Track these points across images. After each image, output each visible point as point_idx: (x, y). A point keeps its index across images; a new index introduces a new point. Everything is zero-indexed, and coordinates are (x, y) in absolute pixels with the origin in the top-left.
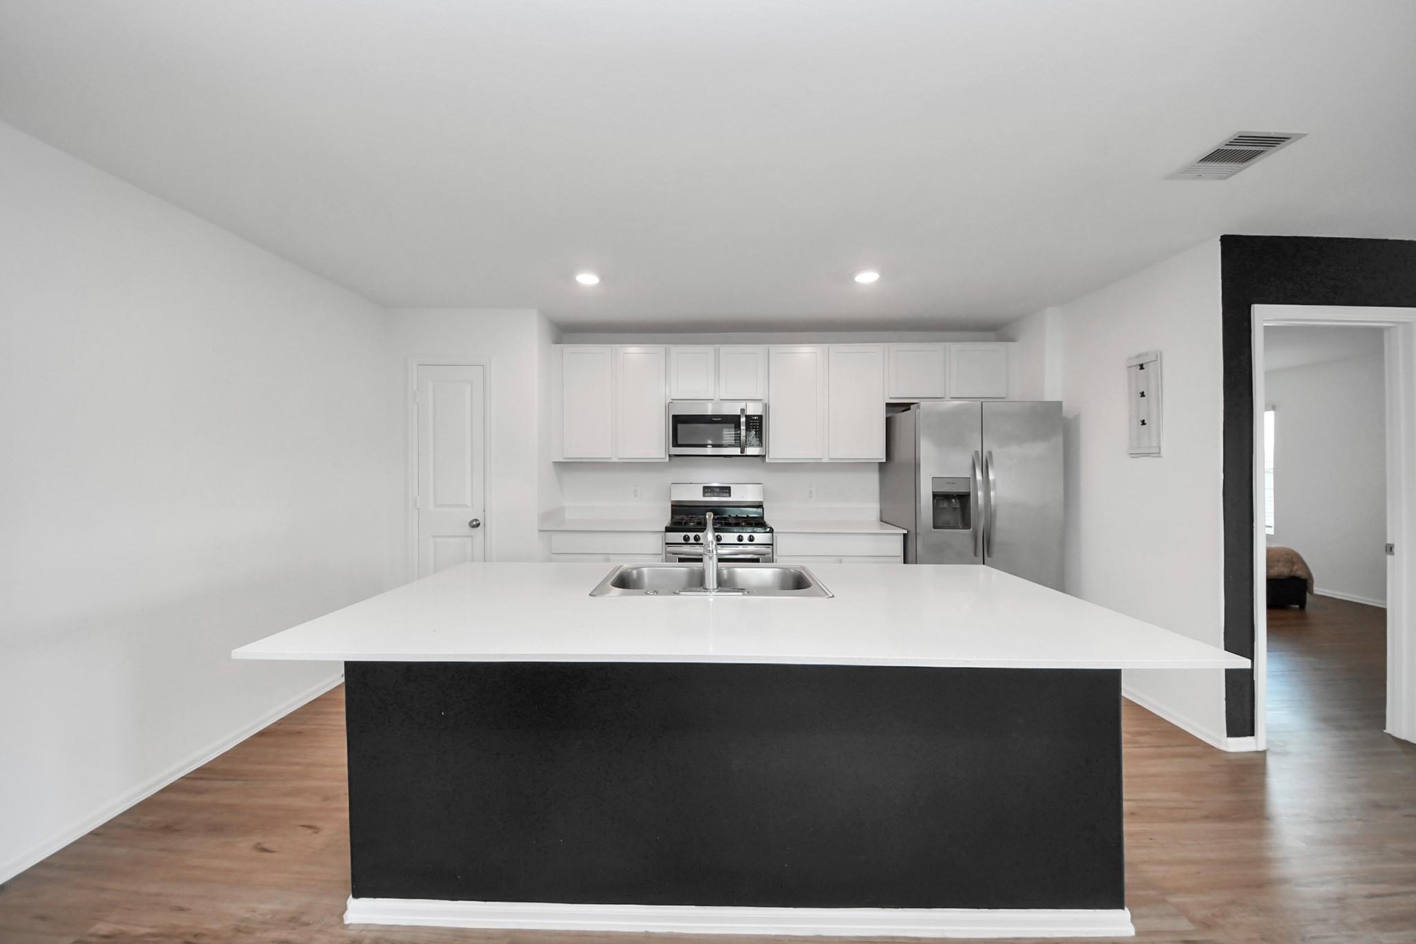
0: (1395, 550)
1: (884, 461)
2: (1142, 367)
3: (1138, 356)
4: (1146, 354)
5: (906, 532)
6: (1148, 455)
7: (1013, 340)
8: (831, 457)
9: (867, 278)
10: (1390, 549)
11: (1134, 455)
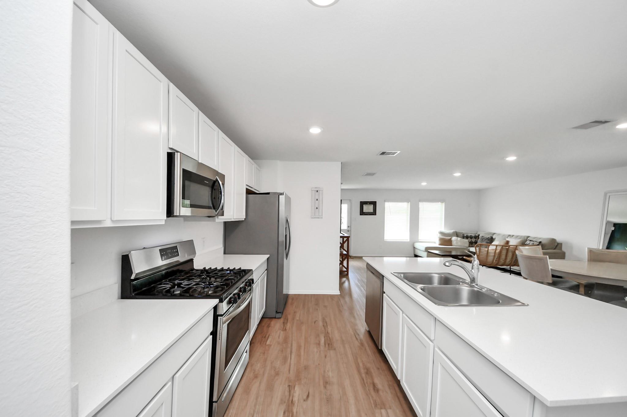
1: (244, 220)
2: (317, 191)
3: (316, 188)
4: (319, 188)
5: (269, 256)
6: (318, 218)
8: (234, 217)
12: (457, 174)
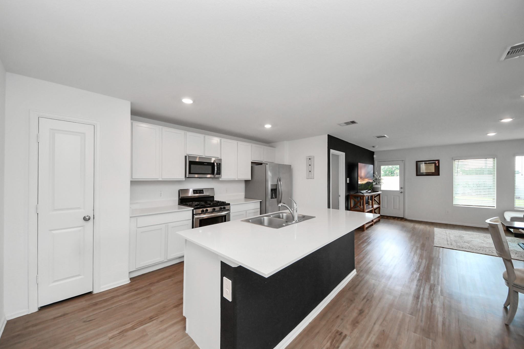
0: (341, 196)
1: (251, 179)
2: (310, 159)
3: (309, 156)
4: (311, 156)
5: (261, 201)
6: (311, 178)
7: (275, 147)
8: (238, 178)
9: (268, 126)
10: (340, 196)
11: (307, 179)
12: (507, 120)
